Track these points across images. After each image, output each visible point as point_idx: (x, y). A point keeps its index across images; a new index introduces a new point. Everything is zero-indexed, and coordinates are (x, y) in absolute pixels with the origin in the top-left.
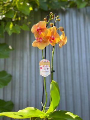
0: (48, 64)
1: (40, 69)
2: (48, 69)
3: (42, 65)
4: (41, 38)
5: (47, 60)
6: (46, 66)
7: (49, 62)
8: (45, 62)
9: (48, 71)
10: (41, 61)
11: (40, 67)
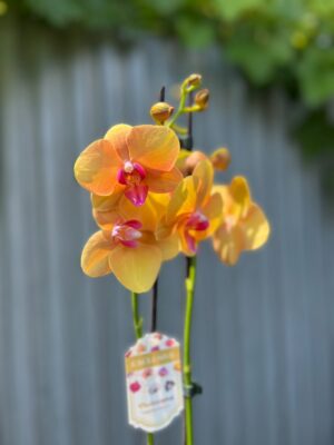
0: (169, 360)
1: (129, 392)
2: (169, 385)
3: (138, 368)
4: (133, 224)
5: (165, 338)
6: (163, 372)
7: (176, 344)
8: (156, 349)
9: (172, 398)
10: (134, 350)
11: (129, 381)
